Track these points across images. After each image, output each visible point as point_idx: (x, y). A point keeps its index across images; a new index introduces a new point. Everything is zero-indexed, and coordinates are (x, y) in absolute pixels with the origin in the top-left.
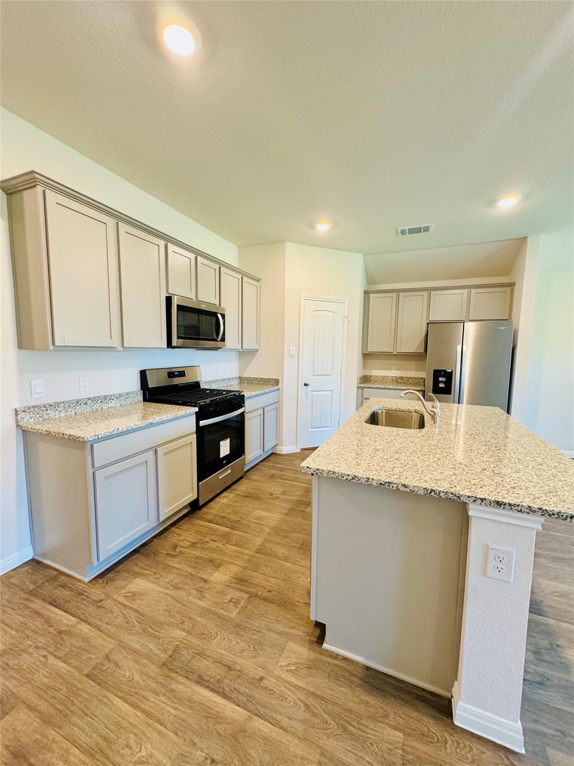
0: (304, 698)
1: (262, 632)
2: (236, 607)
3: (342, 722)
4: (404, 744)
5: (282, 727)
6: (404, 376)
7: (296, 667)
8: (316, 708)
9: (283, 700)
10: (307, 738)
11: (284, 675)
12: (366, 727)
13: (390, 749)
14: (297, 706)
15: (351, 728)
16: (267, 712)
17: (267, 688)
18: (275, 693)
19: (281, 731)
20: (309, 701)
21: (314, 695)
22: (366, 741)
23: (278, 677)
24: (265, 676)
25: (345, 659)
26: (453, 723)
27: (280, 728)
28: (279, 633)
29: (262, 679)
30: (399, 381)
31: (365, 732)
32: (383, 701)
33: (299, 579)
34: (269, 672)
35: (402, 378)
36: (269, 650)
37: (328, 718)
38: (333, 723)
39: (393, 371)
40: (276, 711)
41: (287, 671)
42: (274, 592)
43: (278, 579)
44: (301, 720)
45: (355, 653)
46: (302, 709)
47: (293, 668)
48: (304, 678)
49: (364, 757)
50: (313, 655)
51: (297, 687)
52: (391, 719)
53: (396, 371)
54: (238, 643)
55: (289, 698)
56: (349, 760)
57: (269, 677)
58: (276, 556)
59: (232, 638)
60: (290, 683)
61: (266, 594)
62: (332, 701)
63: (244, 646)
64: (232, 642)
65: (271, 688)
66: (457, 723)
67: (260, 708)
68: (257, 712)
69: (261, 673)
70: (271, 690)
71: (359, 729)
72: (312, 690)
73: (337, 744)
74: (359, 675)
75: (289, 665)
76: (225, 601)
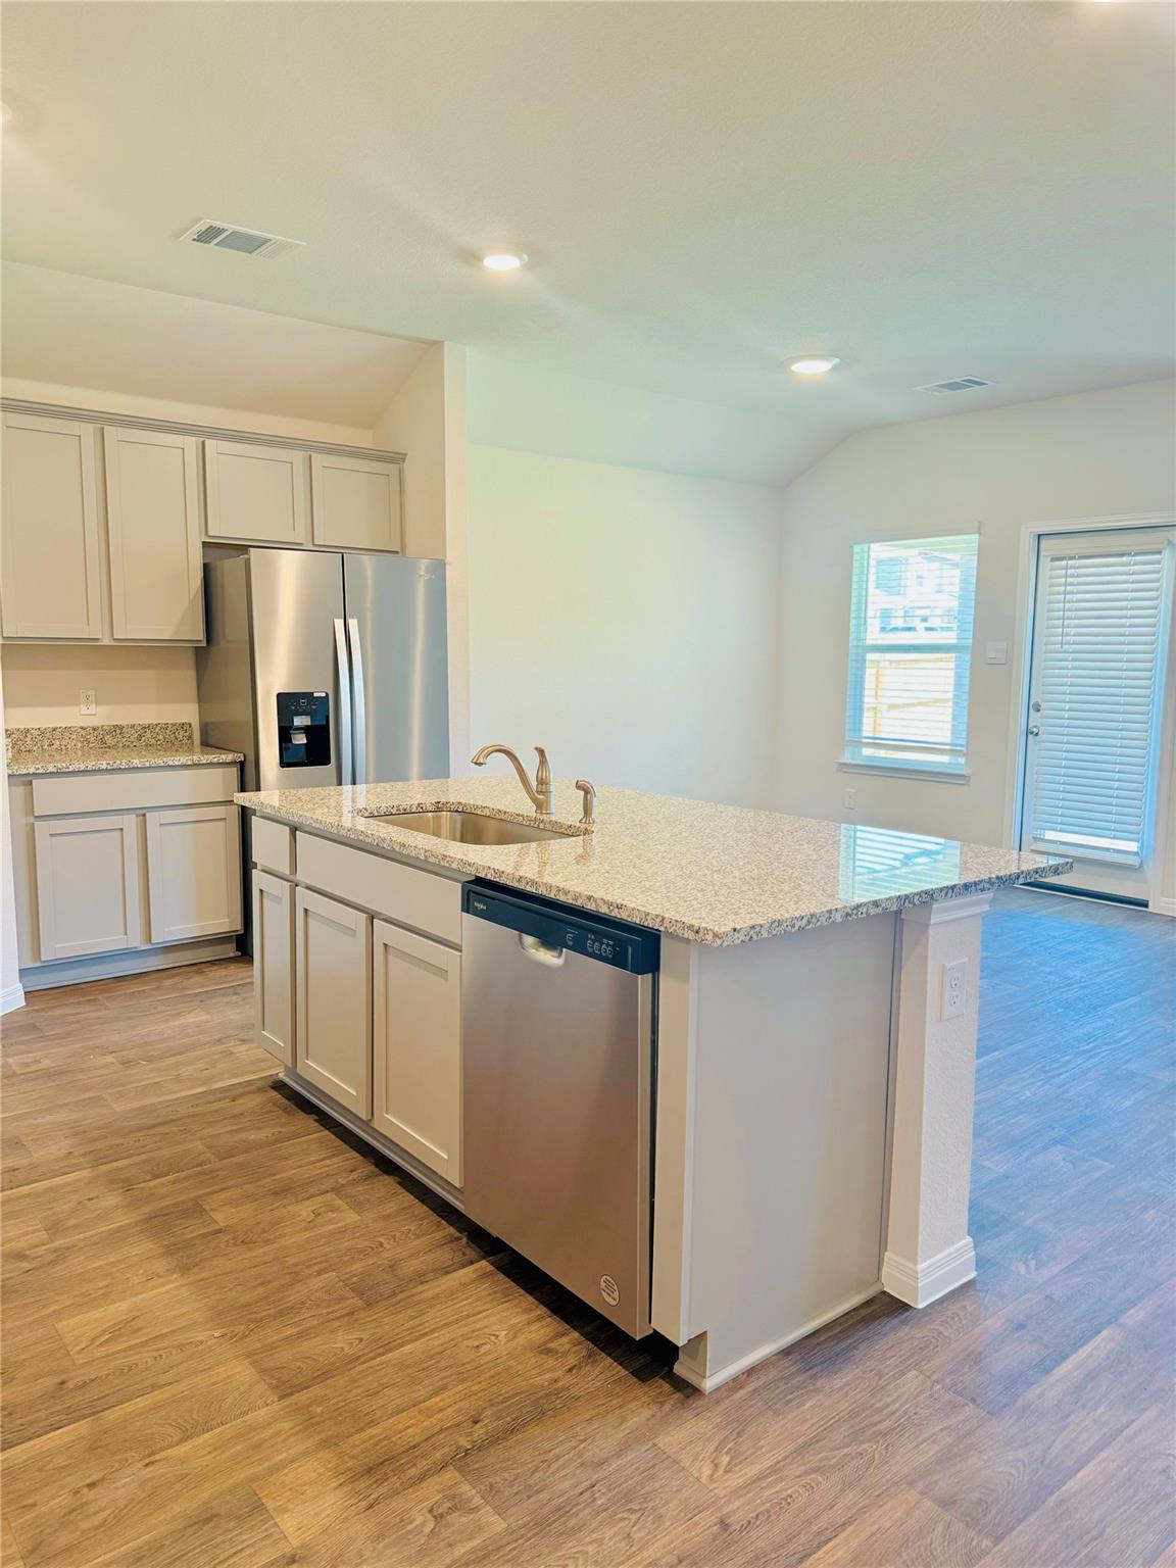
0: (803, 1468)
1: (598, 1482)
2: (476, 1509)
3: (868, 1433)
4: (929, 1377)
5: (844, 1524)
6: (124, 723)
7: (727, 1453)
8: (827, 1458)
9: (789, 1503)
10: (877, 1494)
11: (736, 1480)
12: (887, 1406)
13: (931, 1396)
14: (813, 1484)
15: (883, 1426)
16: (803, 1538)
17: (749, 1522)
18: (768, 1511)
19: (851, 1529)
20: (809, 1462)
21: (800, 1450)
22: (910, 1417)
23: (734, 1493)
24: (719, 1514)
25: (750, 1372)
26: (919, 1310)
27: (844, 1530)
28: (621, 1451)
29: (724, 1524)
30: (110, 741)
31: (895, 1412)
32: (855, 1364)
33: (483, 1350)
34: (714, 1503)
35: (118, 730)
36: (657, 1485)
37: (852, 1449)
38: (865, 1446)
39: (83, 709)
40: (809, 1522)
41: (726, 1472)
42: (488, 1412)
43: (444, 1388)
44: (842, 1490)
45: (743, 1354)
46: (820, 1479)
47: (725, 1459)
48: (758, 1450)
49: (933, 1432)
50: (715, 1416)
51: (774, 1469)
52: (887, 1370)
53: (93, 709)
54: (600, 1541)
55: (789, 1492)
56: (931, 1453)
57: (726, 1510)
58: (355, 1359)
59: (575, 1550)
60: (759, 1478)
61: (479, 1431)
62: (825, 1429)
63: (616, 1529)
64: (587, 1553)
65: (754, 1514)
66: (920, 1306)
67: (790, 1548)
68: (796, 1556)
69: (707, 1519)
70: (757, 1515)
71: (888, 1416)
72: (790, 1448)
73: (902, 1457)
74: (794, 1369)
75: (716, 1466)
76: (427, 1530)
